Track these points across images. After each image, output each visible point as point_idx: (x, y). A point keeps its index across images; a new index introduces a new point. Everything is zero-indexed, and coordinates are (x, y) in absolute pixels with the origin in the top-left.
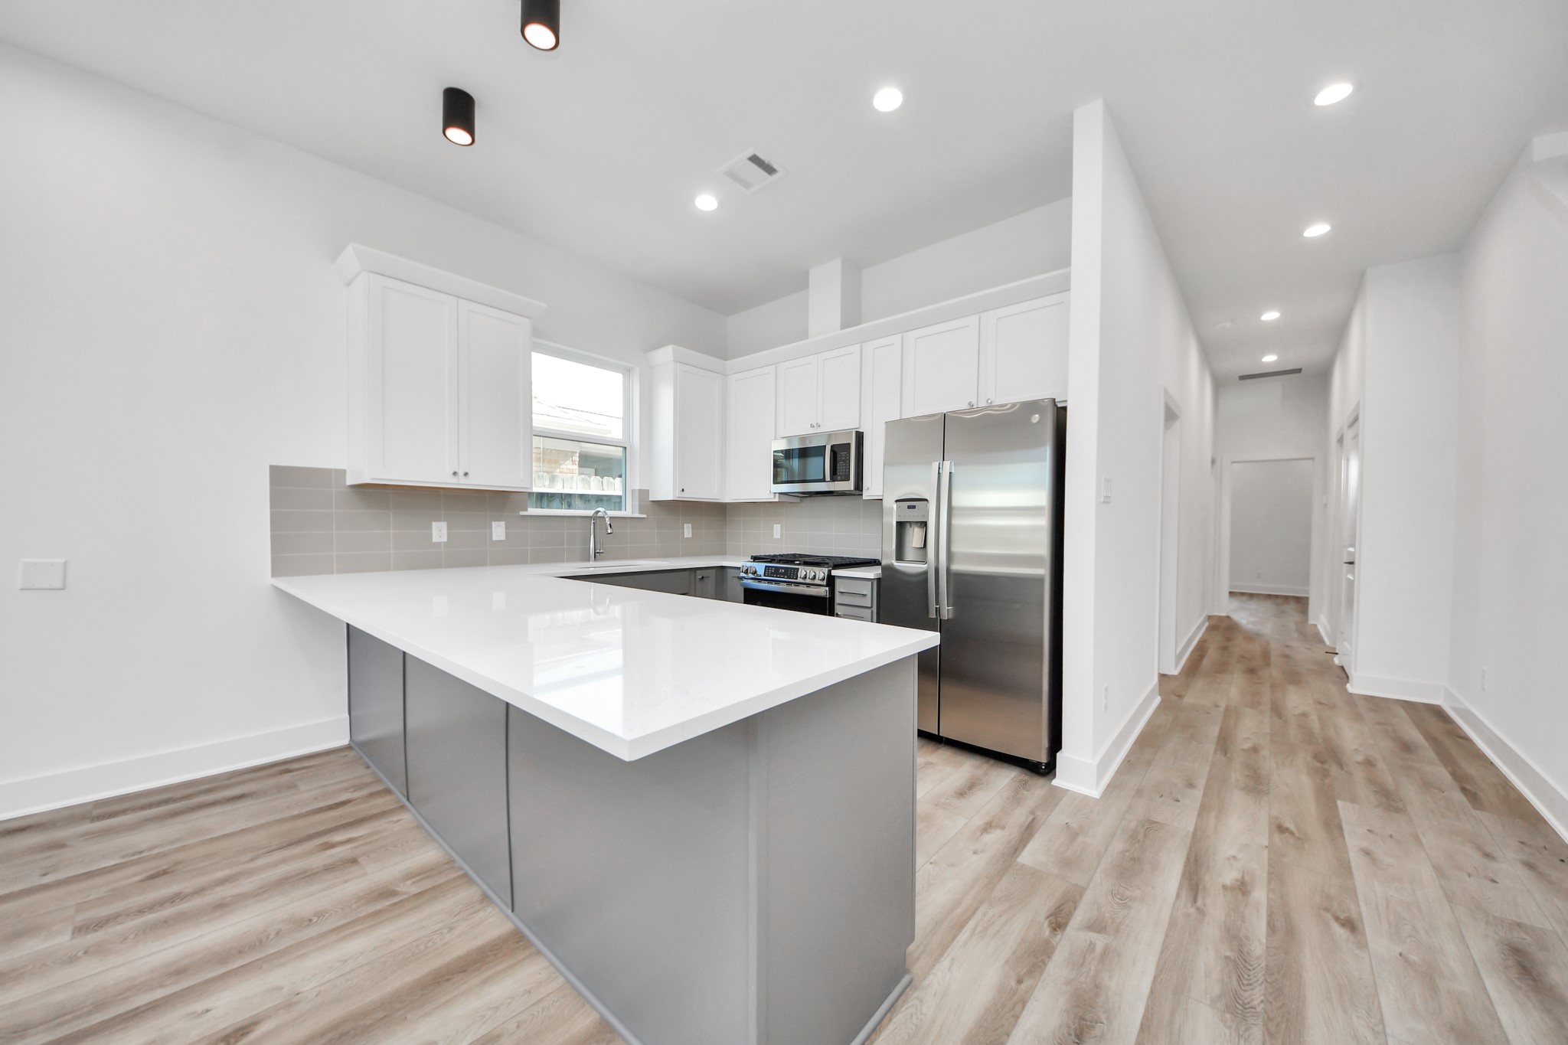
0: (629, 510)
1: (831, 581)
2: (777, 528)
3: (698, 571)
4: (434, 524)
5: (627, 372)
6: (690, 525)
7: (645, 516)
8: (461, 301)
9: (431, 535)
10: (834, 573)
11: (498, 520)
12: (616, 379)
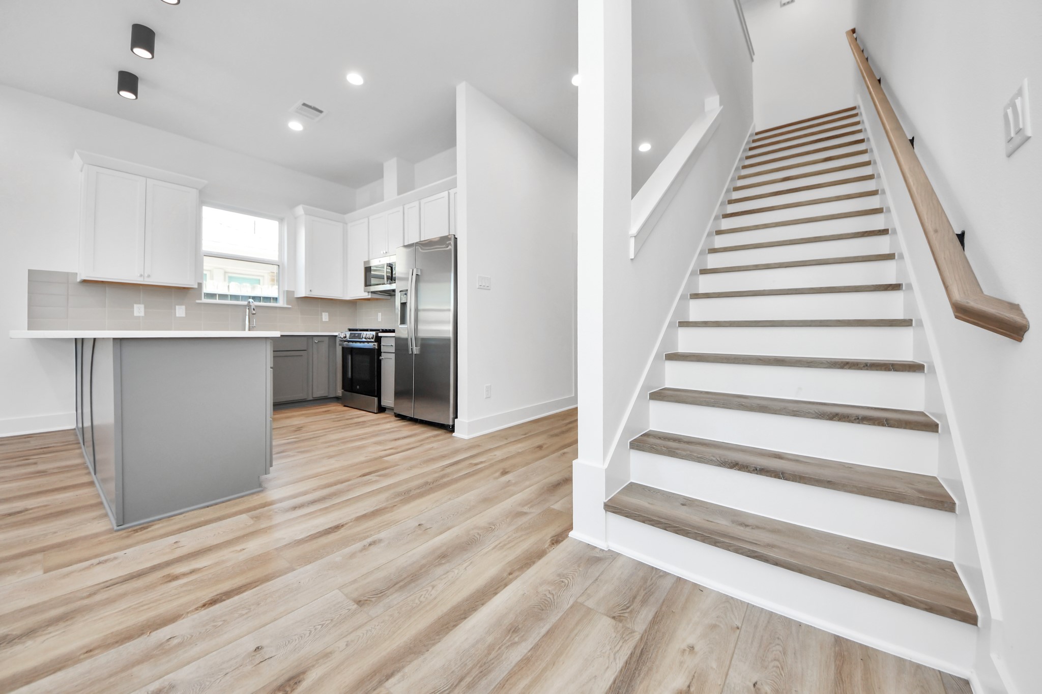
0: (281, 303)
1: (378, 339)
2: (380, 314)
3: (314, 338)
4: (135, 305)
5: (281, 220)
6: (327, 314)
7: (290, 306)
8: (148, 179)
9: (133, 312)
10: (380, 334)
11: (181, 304)
12: (275, 224)
